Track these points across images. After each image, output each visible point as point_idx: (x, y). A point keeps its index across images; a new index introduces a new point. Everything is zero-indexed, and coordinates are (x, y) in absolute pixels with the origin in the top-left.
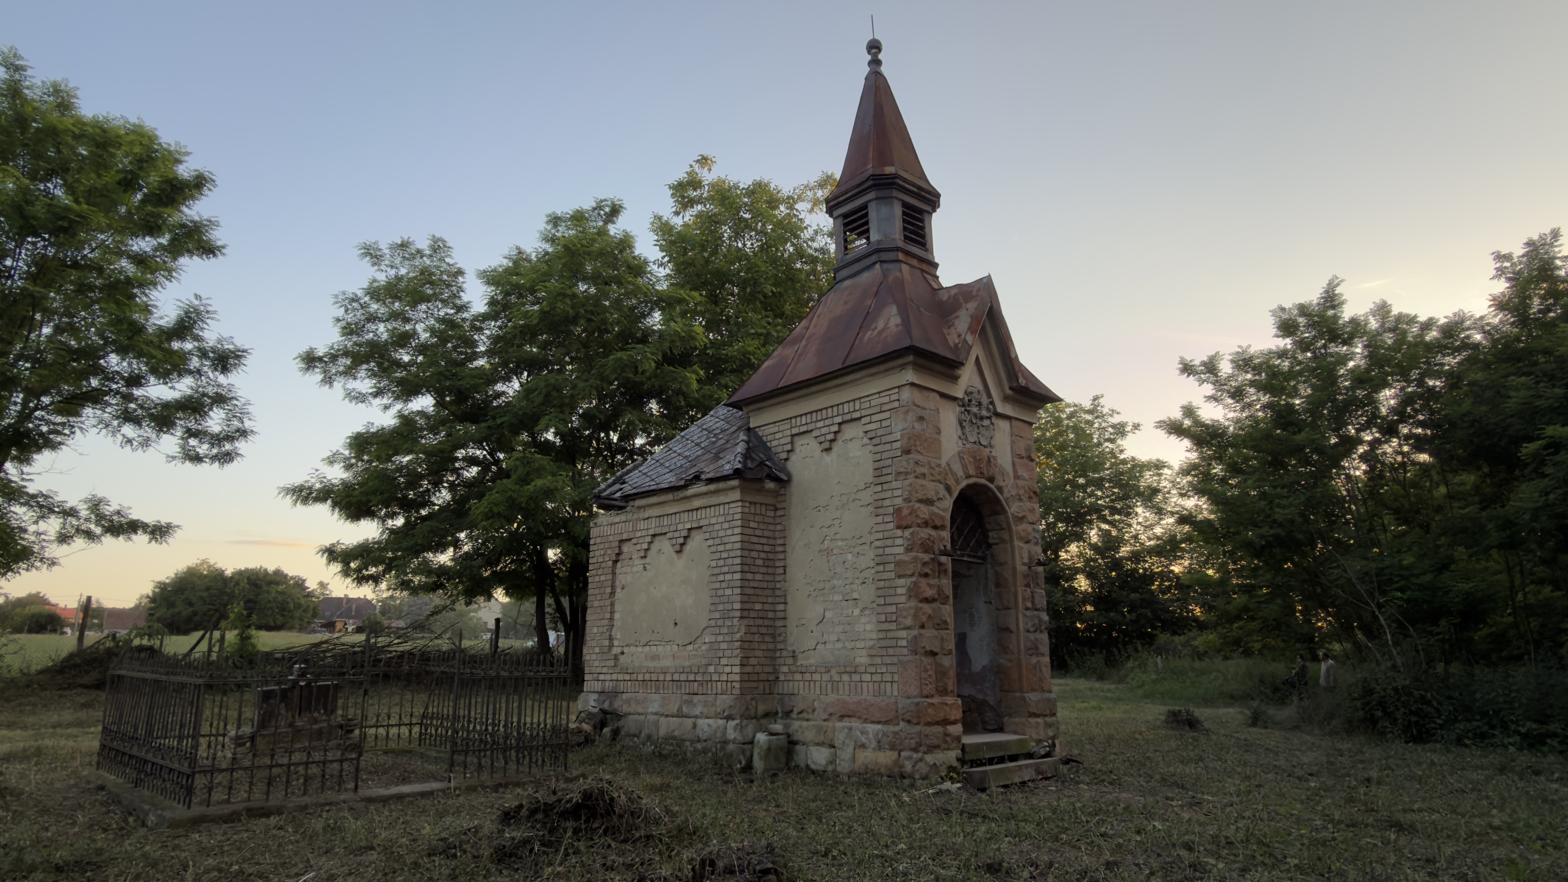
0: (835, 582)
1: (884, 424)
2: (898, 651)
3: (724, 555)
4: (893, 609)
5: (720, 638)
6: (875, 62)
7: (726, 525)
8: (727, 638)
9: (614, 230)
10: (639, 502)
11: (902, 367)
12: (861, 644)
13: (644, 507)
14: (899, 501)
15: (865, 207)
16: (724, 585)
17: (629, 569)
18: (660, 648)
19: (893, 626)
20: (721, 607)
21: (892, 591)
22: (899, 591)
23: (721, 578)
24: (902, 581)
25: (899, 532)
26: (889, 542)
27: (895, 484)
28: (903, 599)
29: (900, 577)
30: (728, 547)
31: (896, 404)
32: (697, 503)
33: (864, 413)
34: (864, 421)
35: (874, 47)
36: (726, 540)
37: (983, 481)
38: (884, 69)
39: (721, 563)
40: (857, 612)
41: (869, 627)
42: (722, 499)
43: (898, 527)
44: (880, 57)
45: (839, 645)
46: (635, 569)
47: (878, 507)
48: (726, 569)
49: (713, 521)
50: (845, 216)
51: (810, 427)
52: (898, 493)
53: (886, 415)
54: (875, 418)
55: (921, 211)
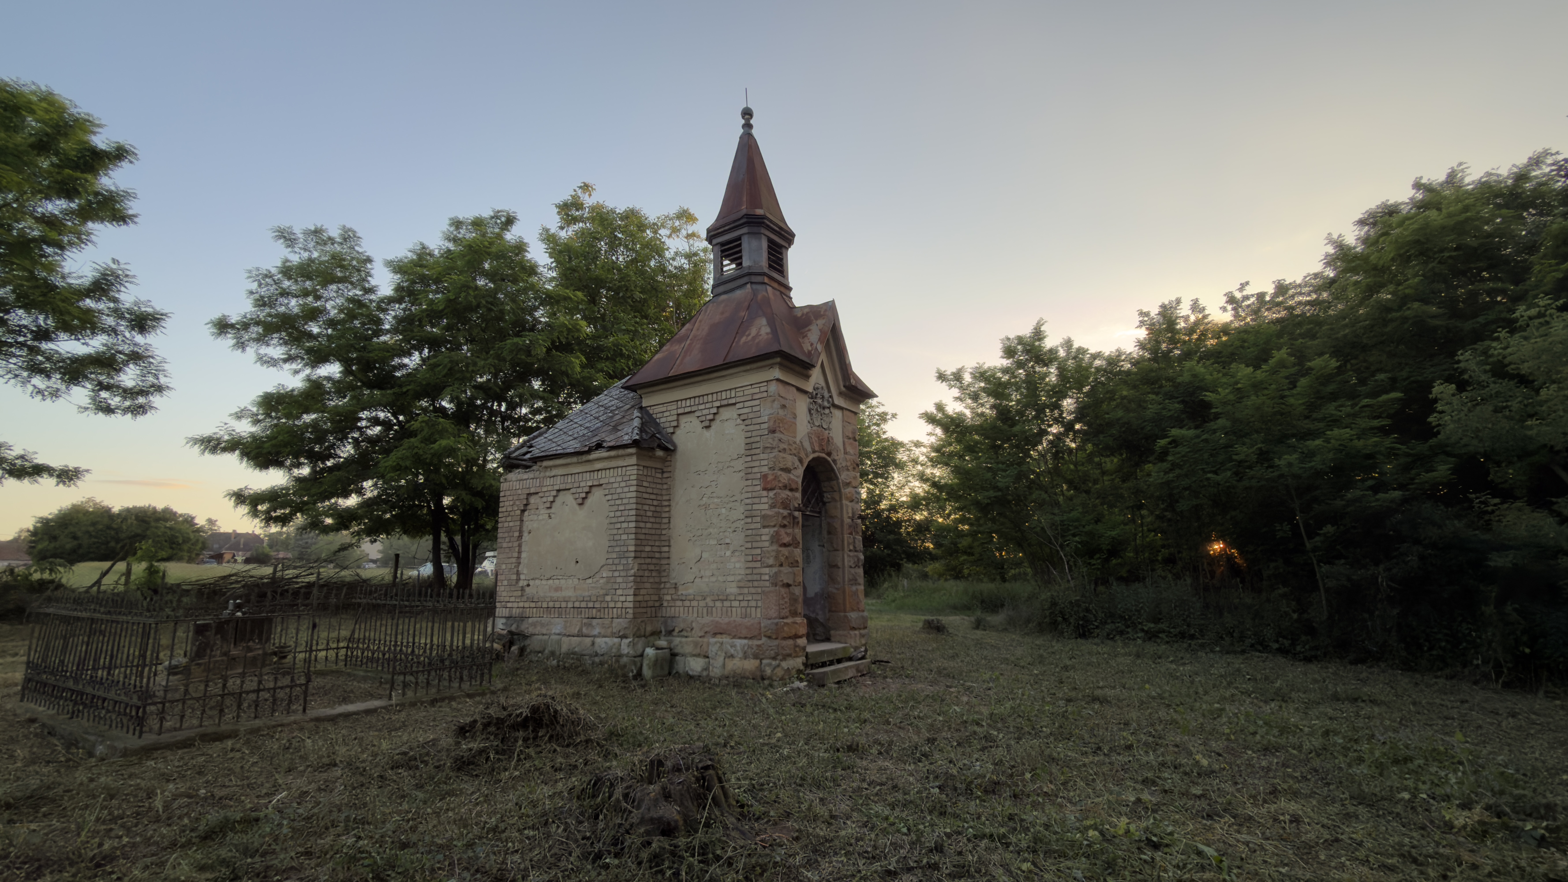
0: (711, 530)
1: (755, 409)
2: (762, 583)
3: (622, 508)
4: (758, 551)
5: (616, 574)
6: (748, 126)
7: (623, 484)
8: (622, 574)
9: (510, 236)
10: (546, 463)
11: (771, 366)
12: (731, 578)
13: (551, 467)
14: (765, 469)
15: (739, 238)
16: (620, 532)
17: (535, 517)
18: (563, 582)
19: (758, 565)
20: (617, 549)
21: (758, 538)
22: (764, 538)
23: (618, 526)
24: (766, 530)
25: (765, 493)
26: (757, 500)
27: (762, 456)
28: (767, 544)
29: (764, 527)
30: (625, 501)
31: (765, 394)
32: (598, 465)
33: (738, 400)
34: (738, 406)
35: (747, 114)
36: (623, 496)
37: (824, 455)
38: (754, 132)
39: (619, 514)
40: (728, 553)
41: (738, 565)
42: (621, 463)
43: (764, 489)
44: (752, 122)
45: (713, 579)
46: (541, 517)
47: (748, 473)
48: (622, 519)
49: (612, 480)
50: (722, 244)
51: (694, 409)
52: (765, 462)
53: (757, 402)
54: (747, 404)
55: (781, 247)
